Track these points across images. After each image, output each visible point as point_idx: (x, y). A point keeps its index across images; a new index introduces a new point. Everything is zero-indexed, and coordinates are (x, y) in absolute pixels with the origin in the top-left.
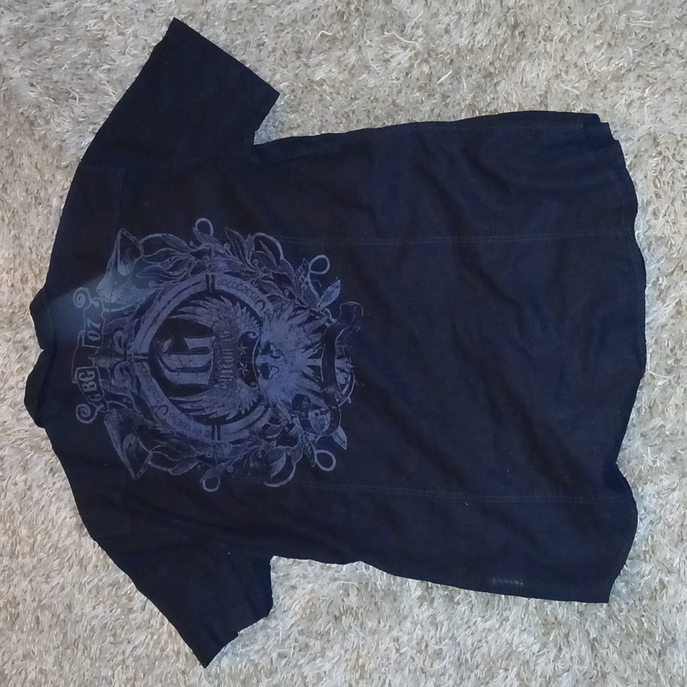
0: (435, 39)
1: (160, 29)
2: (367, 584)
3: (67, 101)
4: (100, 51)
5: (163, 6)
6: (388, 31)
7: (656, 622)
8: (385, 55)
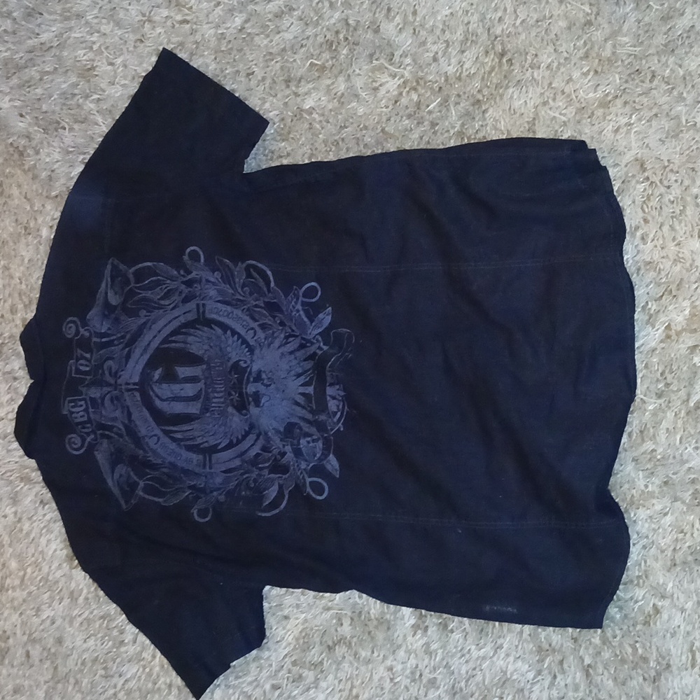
0: (423, 67)
1: (150, 59)
2: (360, 612)
3: (57, 131)
4: (89, 81)
5: (153, 36)
6: (377, 60)
7: (650, 647)
8: (374, 83)
